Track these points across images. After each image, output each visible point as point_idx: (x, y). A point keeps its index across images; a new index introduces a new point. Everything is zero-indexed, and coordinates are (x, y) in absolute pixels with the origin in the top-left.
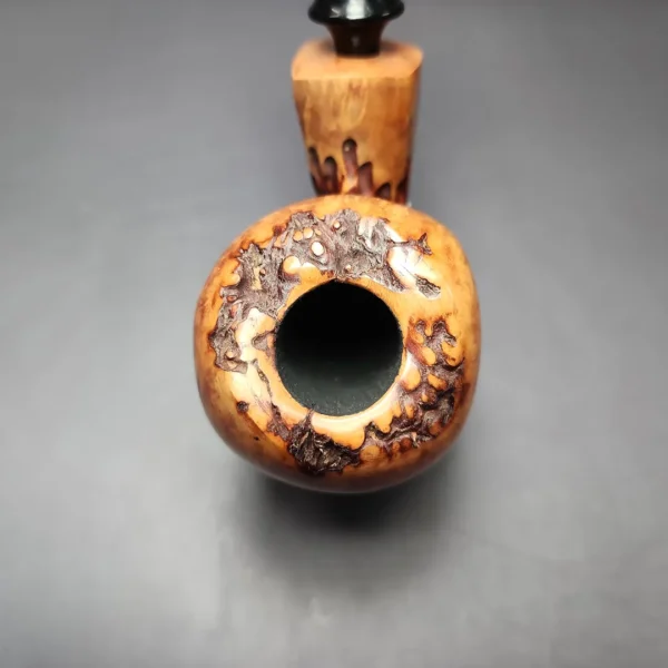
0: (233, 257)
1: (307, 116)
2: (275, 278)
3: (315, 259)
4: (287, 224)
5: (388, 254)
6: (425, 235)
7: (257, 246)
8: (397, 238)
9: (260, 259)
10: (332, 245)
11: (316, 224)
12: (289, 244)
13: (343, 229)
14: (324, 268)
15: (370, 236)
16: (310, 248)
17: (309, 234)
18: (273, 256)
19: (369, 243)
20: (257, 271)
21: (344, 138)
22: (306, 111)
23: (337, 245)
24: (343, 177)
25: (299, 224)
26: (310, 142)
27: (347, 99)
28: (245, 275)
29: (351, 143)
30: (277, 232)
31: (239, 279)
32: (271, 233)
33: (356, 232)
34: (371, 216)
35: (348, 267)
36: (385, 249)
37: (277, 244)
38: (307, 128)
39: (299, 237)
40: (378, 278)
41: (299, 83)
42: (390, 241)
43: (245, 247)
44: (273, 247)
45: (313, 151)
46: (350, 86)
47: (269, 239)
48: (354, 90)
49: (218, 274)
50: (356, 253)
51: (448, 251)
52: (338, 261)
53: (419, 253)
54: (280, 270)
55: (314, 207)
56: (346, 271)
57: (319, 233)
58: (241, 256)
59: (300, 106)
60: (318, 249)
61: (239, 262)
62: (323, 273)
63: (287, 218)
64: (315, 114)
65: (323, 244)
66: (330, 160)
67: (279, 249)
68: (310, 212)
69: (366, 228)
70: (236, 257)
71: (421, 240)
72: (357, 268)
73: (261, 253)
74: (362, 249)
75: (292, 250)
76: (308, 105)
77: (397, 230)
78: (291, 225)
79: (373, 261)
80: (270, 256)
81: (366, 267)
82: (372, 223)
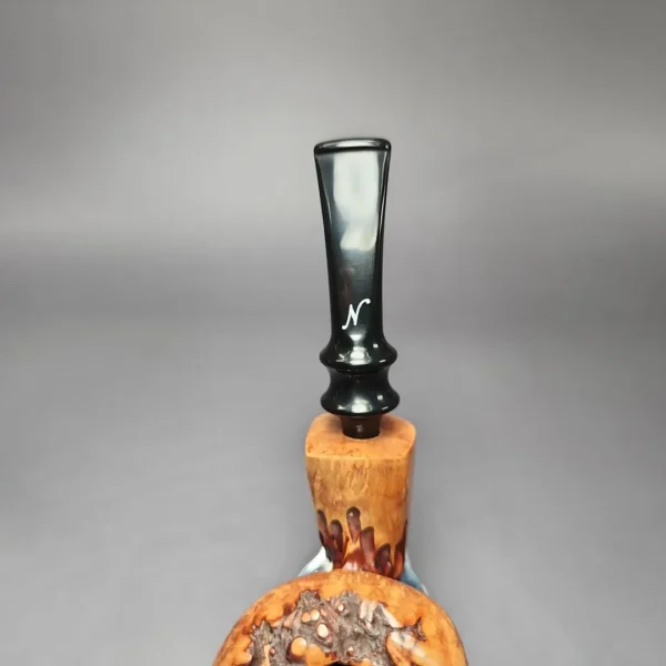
0: (246, 632)
1: (317, 486)
2: (283, 658)
3: (320, 641)
4: (296, 603)
5: (386, 638)
6: (419, 620)
7: (268, 624)
8: (394, 623)
9: (271, 637)
10: (336, 626)
11: (322, 605)
12: (297, 625)
13: (346, 612)
14: (327, 651)
15: (370, 620)
16: (316, 631)
17: (316, 616)
18: (283, 636)
19: (369, 625)
20: (267, 649)
21: (349, 507)
22: (317, 481)
23: (340, 627)
24: (347, 540)
25: (306, 602)
26: (319, 506)
27: (352, 477)
28: (256, 654)
29: (355, 511)
30: (287, 611)
31: (250, 658)
32: (281, 613)
33: (358, 616)
34: (371, 599)
35: (351, 649)
36: (384, 634)
37: (287, 623)
38: (317, 494)
39: (306, 618)
40: (378, 662)
41: (311, 460)
42: (388, 626)
43: (258, 624)
44: (283, 627)
45: (321, 514)
46: (355, 466)
47: (279, 618)
48: (357, 469)
49: (231, 649)
50: (357, 636)
51: (441, 635)
52: (341, 643)
53: (414, 639)
54: (288, 651)
55: (320, 586)
56: (349, 654)
57: (324, 614)
58: (253, 633)
59: (312, 478)
60: (323, 631)
61: (252, 640)
62: (327, 655)
63: (296, 595)
64: (324, 486)
65: (328, 626)
66: (337, 523)
67: (288, 629)
68: (317, 591)
69: (366, 611)
70: (248, 633)
71: (416, 626)
72: (358, 651)
73: (272, 631)
74: (363, 632)
75: (300, 631)
76: (318, 478)
77: (395, 614)
78: (300, 605)
79: (373, 645)
80: (280, 636)
81: (367, 651)
82: (373, 606)
